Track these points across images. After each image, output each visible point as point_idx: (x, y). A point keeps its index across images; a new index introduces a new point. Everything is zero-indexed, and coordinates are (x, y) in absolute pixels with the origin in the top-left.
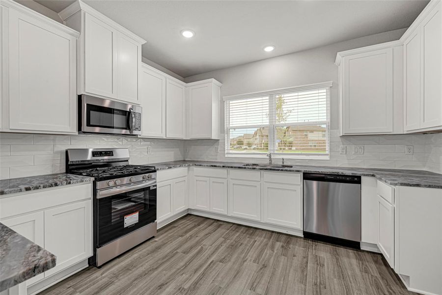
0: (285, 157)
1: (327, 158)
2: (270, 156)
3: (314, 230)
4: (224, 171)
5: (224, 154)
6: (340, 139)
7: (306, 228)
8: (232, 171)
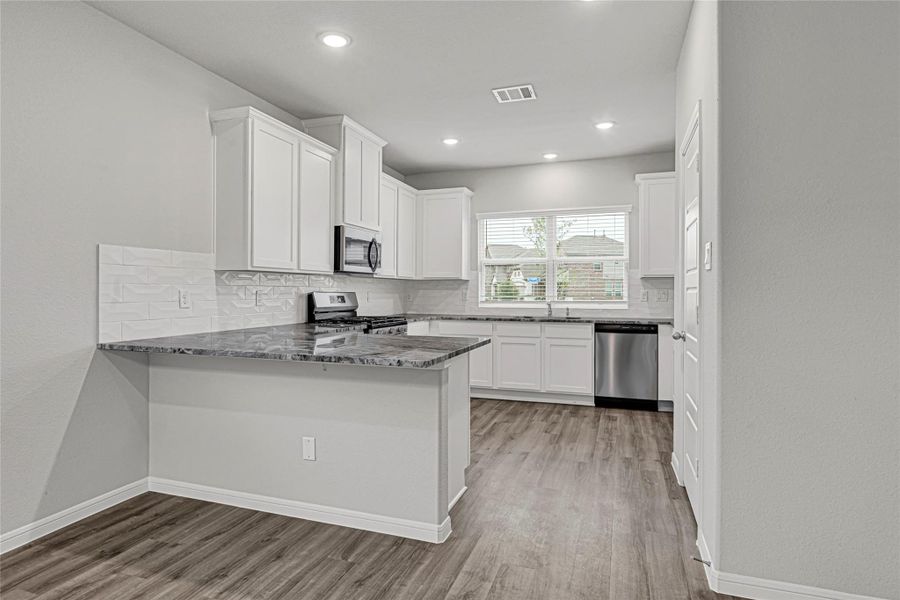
0: (570, 306)
1: (625, 307)
2: (549, 305)
3: (611, 391)
4: (489, 325)
5: (478, 303)
6: (640, 282)
7: (599, 391)
8: (500, 326)
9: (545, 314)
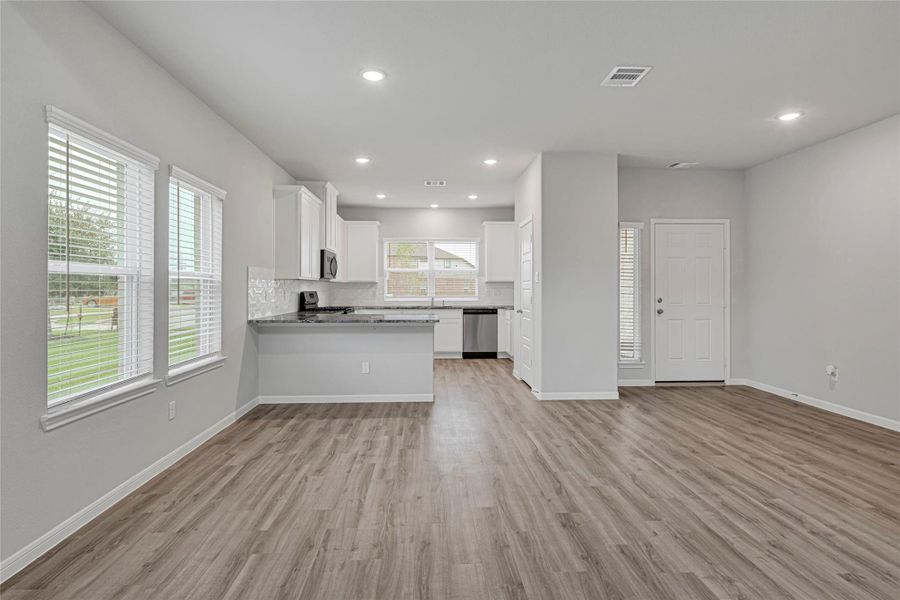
2: (431, 299)
3: (469, 349)
5: (384, 298)
6: (485, 285)
9: (430, 305)
